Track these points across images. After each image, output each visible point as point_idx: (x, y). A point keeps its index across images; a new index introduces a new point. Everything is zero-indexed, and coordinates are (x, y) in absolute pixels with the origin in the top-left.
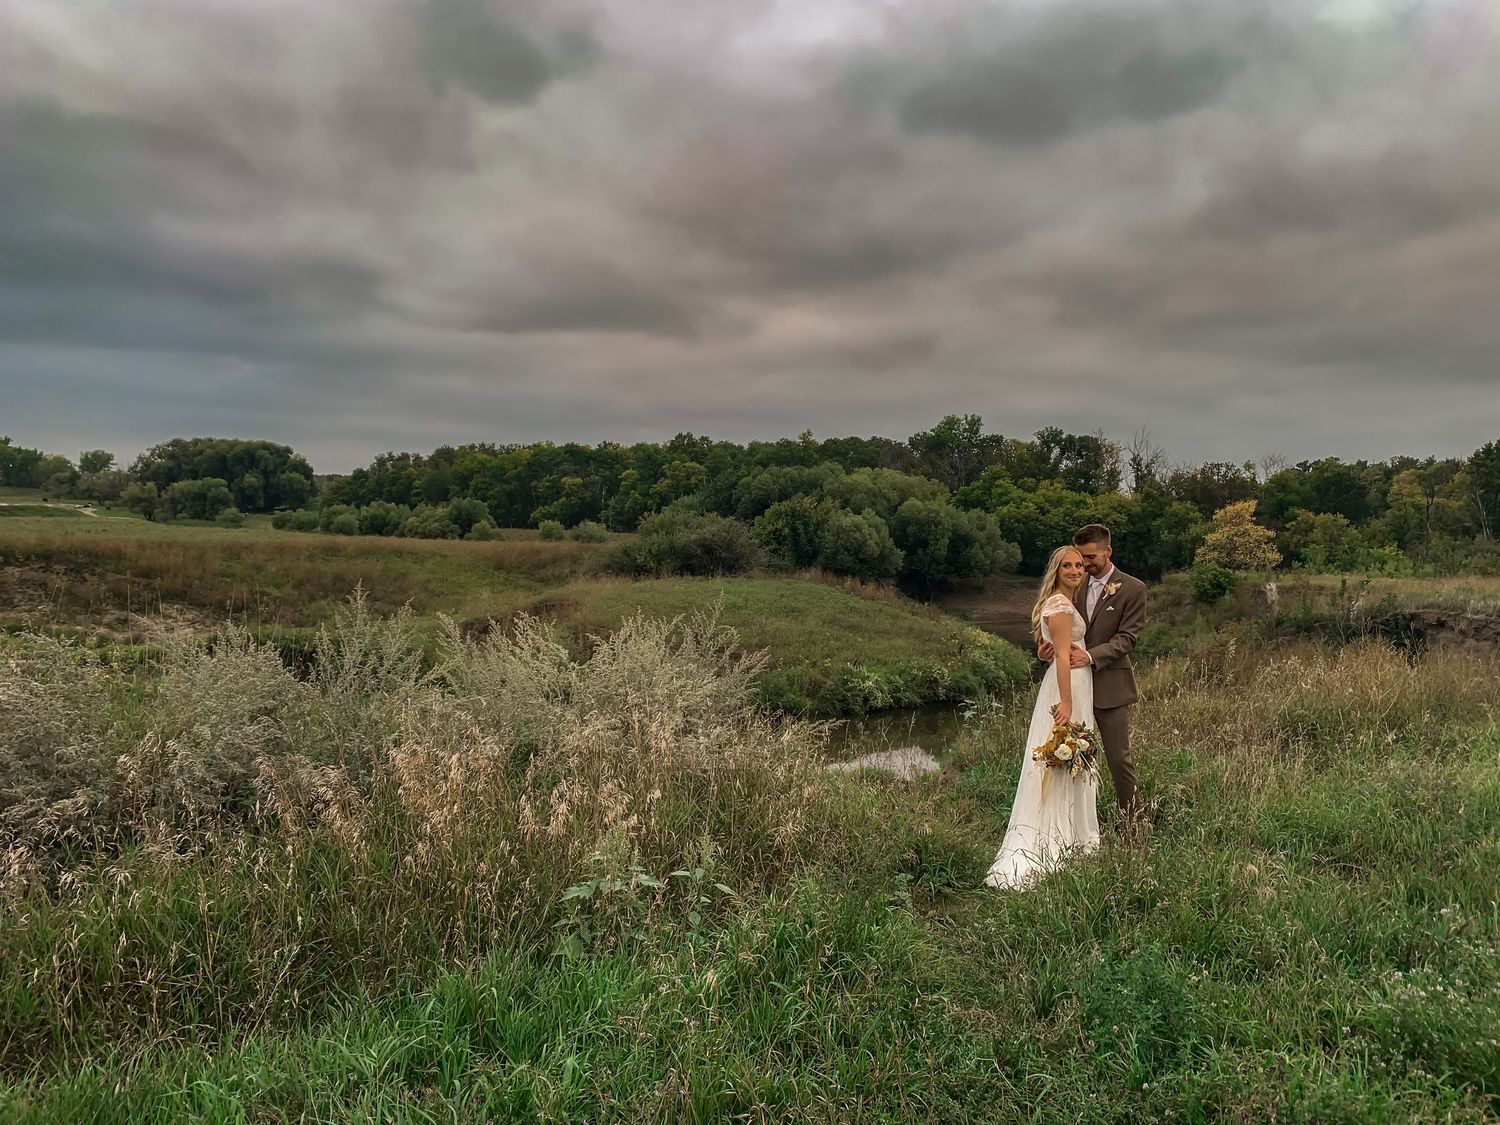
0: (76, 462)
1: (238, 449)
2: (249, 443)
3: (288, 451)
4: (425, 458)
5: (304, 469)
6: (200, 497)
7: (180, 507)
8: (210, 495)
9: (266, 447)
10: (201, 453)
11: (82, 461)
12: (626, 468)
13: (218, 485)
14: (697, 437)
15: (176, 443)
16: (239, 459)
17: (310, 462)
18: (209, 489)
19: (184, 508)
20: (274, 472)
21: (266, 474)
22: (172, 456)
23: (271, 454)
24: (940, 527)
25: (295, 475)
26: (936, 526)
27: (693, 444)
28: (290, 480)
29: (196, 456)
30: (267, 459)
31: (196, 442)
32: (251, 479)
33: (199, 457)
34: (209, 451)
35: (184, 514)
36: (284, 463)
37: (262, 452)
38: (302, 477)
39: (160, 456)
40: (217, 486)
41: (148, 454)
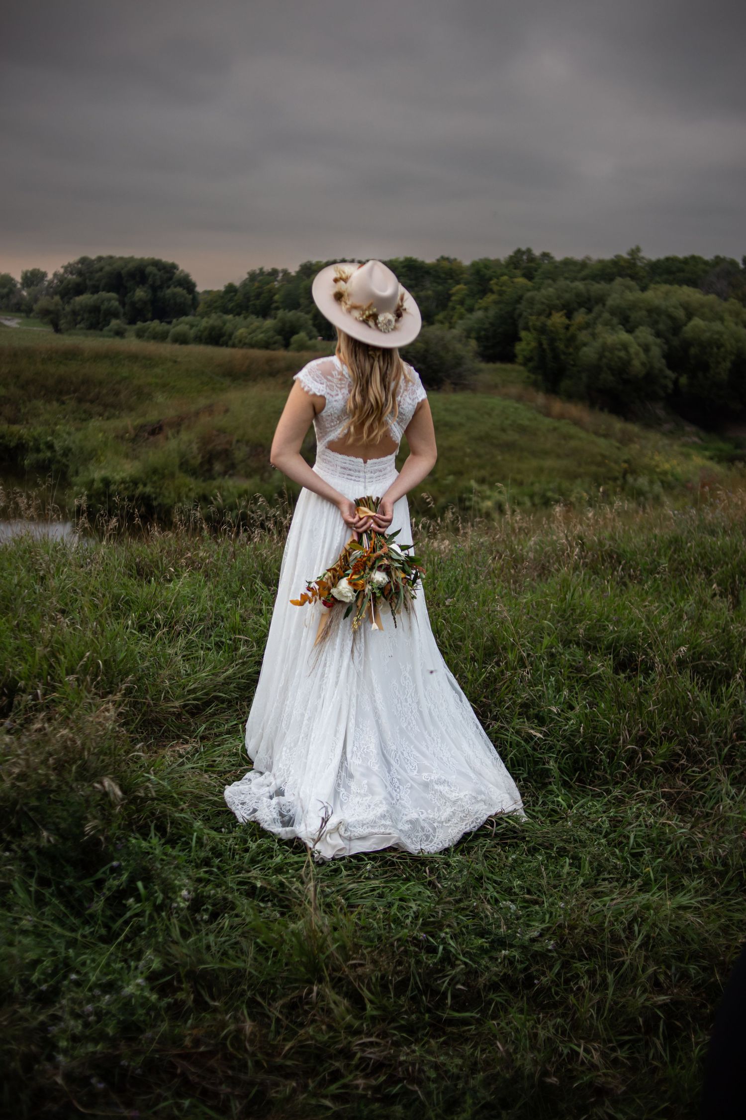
0: (18, 278)
1: (130, 266)
2: (142, 260)
3: (174, 267)
4: (293, 274)
5: (188, 285)
6: (95, 309)
7: (79, 318)
8: (103, 307)
9: (157, 264)
10: (101, 269)
11: (22, 278)
12: (458, 283)
13: (111, 299)
14: (537, 252)
15: (83, 260)
16: (132, 275)
17: (194, 278)
18: (103, 302)
19: (83, 319)
20: (161, 287)
21: (155, 289)
22: (80, 273)
23: (159, 270)
24: (723, 350)
25: (179, 290)
26: (718, 348)
27: (532, 259)
28: (174, 295)
29: (97, 272)
30: (155, 275)
31: (100, 259)
32: (140, 293)
33: (99, 274)
34: (108, 268)
35: (82, 325)
36: (171, 279)
37: (150, 269)
38: (185, 292)
39: (71, 273)
40: (109, 300)
41: (62, 271)
